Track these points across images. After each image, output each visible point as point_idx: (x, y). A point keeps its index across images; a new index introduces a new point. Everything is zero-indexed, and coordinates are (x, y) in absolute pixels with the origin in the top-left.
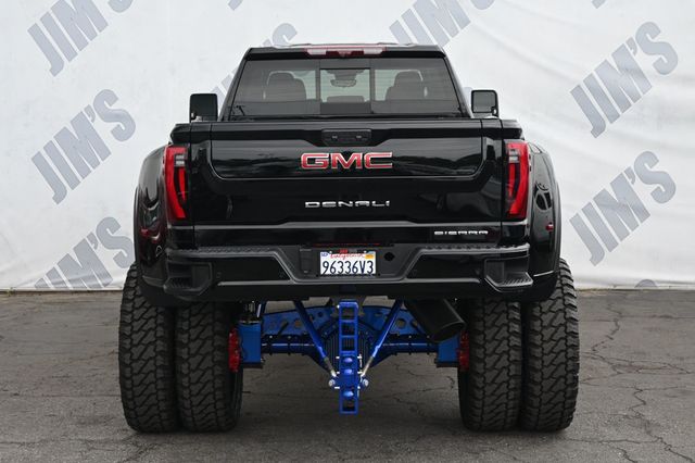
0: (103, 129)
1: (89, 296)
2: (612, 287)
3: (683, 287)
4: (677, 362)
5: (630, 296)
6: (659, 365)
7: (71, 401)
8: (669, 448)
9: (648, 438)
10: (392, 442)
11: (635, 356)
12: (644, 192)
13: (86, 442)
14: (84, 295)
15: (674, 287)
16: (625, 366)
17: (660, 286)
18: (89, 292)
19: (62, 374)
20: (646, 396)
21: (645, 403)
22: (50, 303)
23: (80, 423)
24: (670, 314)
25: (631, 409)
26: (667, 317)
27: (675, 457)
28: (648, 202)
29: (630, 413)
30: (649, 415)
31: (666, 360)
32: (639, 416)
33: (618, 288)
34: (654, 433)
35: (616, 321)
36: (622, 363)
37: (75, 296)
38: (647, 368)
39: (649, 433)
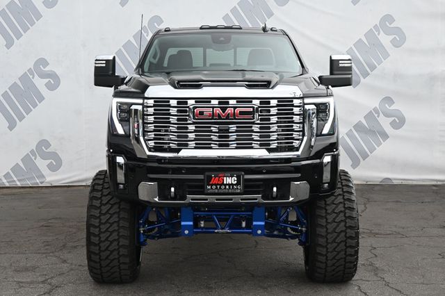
0: (40, 83)
1: (31, 190)
2: (365, 183)
3: (410, 183)
4: (401, 230)
5: (376, 188)
6: (388, 232)
7: (12, 257)
8: (387, 284)
9: (375, 278)
10: (213, 282)
11: (374, 226)
12: (385, 123)
13: (19, 282)
14: (28, 189)
15: (404, 183)
16: (367, 233)
17: (395, 182)
18: (30, 187)
19: (8, 240)
20: (377, 252)
21: (376, 256)
22: (5, 195)
23: (15, 270)
24: (400, 200)
25: (367, 260)
26: (397, 202)
27: (391, 290)
28: (388, 129)
29: (366, 262)
30: (378, 263)
31: (394, 229)
32: (371, 264)
33: (369, 183)
34: (379, 275)
35: (365, 204)
36: (366, 231)
37: (22, 190)
38: (381, 234)
39: (376, 275)
